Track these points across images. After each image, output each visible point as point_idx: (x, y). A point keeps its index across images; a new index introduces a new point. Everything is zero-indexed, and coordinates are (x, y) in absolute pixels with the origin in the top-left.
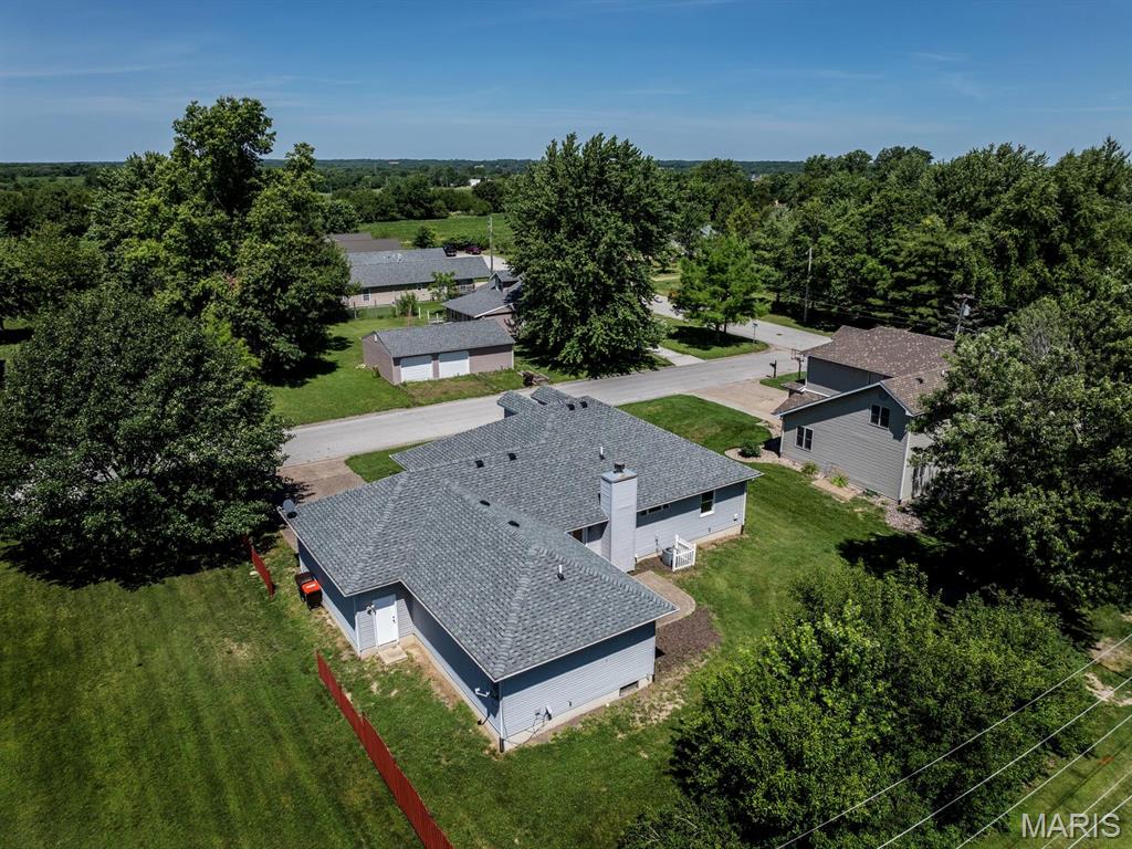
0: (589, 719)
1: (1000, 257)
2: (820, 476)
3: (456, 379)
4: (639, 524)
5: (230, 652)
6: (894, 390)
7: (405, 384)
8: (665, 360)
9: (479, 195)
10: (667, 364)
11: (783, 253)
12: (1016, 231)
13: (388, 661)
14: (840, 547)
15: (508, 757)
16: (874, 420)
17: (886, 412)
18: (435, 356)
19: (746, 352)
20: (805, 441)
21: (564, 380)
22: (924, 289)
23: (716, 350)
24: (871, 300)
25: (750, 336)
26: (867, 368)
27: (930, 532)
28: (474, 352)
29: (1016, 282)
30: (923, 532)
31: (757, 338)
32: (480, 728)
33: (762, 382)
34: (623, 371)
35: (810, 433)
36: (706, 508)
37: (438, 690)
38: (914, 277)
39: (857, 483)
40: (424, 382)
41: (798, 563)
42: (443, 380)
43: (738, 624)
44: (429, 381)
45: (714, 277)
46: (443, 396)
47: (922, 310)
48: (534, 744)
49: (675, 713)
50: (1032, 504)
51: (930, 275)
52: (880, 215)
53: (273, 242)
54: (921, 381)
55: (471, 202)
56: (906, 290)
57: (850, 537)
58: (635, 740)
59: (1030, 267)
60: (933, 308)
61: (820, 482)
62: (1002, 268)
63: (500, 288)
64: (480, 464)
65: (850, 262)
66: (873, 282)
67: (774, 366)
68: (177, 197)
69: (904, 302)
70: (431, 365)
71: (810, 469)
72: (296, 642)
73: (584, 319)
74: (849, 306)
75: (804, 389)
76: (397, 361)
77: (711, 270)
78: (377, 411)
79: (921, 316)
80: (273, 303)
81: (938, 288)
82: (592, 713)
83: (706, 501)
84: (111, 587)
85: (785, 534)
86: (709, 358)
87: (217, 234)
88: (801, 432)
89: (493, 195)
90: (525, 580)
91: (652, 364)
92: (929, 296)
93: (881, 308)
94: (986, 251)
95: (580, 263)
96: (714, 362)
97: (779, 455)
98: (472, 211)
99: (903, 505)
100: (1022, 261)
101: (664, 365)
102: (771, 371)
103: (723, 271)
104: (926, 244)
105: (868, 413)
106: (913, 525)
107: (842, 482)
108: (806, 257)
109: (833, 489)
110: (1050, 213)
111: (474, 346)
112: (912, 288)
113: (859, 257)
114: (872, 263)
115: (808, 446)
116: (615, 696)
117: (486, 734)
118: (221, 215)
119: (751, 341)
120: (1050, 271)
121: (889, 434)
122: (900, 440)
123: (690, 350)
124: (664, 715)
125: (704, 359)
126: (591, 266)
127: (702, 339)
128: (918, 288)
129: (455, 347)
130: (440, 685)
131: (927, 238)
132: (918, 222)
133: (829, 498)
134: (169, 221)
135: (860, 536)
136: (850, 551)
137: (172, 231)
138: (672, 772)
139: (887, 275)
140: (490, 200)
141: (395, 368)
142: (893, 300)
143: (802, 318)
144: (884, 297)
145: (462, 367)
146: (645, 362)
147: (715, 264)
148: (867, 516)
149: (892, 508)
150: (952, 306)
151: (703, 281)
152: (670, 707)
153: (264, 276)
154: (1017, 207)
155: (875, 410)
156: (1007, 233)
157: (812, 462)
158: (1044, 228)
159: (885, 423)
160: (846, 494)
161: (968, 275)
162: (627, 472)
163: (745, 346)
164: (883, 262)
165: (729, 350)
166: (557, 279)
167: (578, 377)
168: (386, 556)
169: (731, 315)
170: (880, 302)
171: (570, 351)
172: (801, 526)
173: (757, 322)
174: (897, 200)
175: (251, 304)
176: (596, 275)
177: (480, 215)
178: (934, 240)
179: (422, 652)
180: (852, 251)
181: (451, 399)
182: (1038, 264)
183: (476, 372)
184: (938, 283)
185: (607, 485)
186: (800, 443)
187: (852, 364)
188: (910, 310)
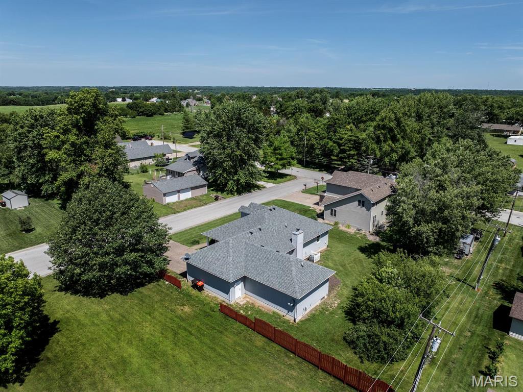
0: (315, 309)
1: (378, 141)
2: (340, 225)
3: (186, 200)
4: (304, 247)
5: (182, 310)
6: (366, 194)
7: (168, 204)
8: (262, 185)
9: (130, 108)
10: (264, 187)
11: (294, 139)
12: (383, 131)
13: (242, 303)
14: (358, 249)
15: (298, 324)
16: (359, 205)
17: (363, 202)
18: (179, 192)
19: (290, 180)
20: (334, 214)
21: (229, 197)
22: (352, 152)
23: (279, 180)
24: (332, 157)
25: (290, 174)
26: (349, 186)
27: (383, 241)
28: (193, 188)
29: (384, 149)
30: (381, 241)
31: (293, 174)
32: (285, 317)
33: (302, 192)
34: (249, 191)
35: (335, 211)
36: (318, 240)
37: (263, 309)
38: (348, 148)
39: (353, 226)
40: (175, 202)
41: (350, 255)
42: (182, 201)
43: (343, 276)
44: (177, 202)
45: (277, 152)
46: (186, 208)
47: (352, 160)
48: (304, 319)
49: (338, 304)
50: (425, 228)
51: (353, 148)
52: (331, 125)
53: (112, 149)
54: (372, 191)
55: (127, 112)
56: (345, 153)
57: (360, 245)
58: (331, 313)
59: (387, 143)
60: (355, 159)
61: (342, 228)
62: (378, 144)
63: (189, 159)
64: (252, 233)
65: (322, 142)
66: (332, 151)
67: (305, 185)
68: (66, 131)
69: (345, 158)
70: (177, 195)
71: (336, 224)
72: (202, 303)
73: (236, 173)
74: (322, 159)
75: (325, 194)
76: (165, 195)
77: (275, 149)
78: (163, 216)
79: (352, 162)
80: (113, 175)
81: (357, 152)
82: (315, 308)
83: (318, 238)
84: (116, 295)
85: (340, 247)
86: (278, 183)
87: (84, 146)
88: (332, 211)
89: (137, 108)
90: (293, 268)
91: (258, 187)
92: (354, 155)
93: (335, 160)
94: (372, 138)
95: (234, 151)
96: (280, 185)
97: (324, 219)
98: (128, 116)
99: (371, 233)
100: (385, 141)
101: (263, 188)
102: (304, 187)
103: (280, 149)
104: (351, 136)
105: (357, 203)
106: (377, 239)
107: (349, 227)
108: (304, 141)
109: (347, 230)
110: (393, 124)
111: (193, 186)
112: (348, 153)
113: (326, 140)
114: (331, 143)
115: (335, 215)
116: (320, 302)
117: (287, 319)
118: (86, 138)
119: (290, 175)
120: (394, 145)
121: (364, 209)
122: (369, 211)
123: (269, 181)
124: (336, 305)
125: (276, 184)
126: (238, 153)
127: (274, 176)
128: (350, 152)
129: (186, 187)
130: (263, 308)
131: (350, 133)
132: (345, 127)
133: (347, 233)
134: (64, 143)
135: (363, 245)
136: (362, 250)
137: (65, 146)
138: (347, 320)
139: (337, 147)
140: (136, 110)
141: (164, 198)
142: (341, 157)
143: (303, 164)
144: (337, 156)
145: (188, 195)
146: (256, 187)
147: (277, 146)
148: (361, 237)
149: (368, 234)
150: (362, 158)
151: (272, 153)
152: (337, 302)
153: (110, 164)
154: (382, 123)
155: (359, 201)
156: (379, 132)
157: (337, 221)
158: (391, 130)
159: (363, 206)
160: (352, 231)
161: (367, 147)
162: (300, 231)
163: (288, 177)
164: (334, 142)
165: (284, 179)
166: (225, 158)
167: (234, 195)
168: (237, 268)
169: (284, 166)
170: (336, 158)
171: (230, 185)
172: (344, 243)
173: (293, 168)
174: (337, 119)
175: (103, 175)
176: (241, 155)
177: (132, 118)
178: (353, 134)
179: (250, 299)
180: (322, 139)
181: (189, 209)
182: (390, 142)
183: (194, 196)
184: (356, 150)
185: (295, 236)
186: (332, 214)
187: (344, 185)
188: (348, 161)
